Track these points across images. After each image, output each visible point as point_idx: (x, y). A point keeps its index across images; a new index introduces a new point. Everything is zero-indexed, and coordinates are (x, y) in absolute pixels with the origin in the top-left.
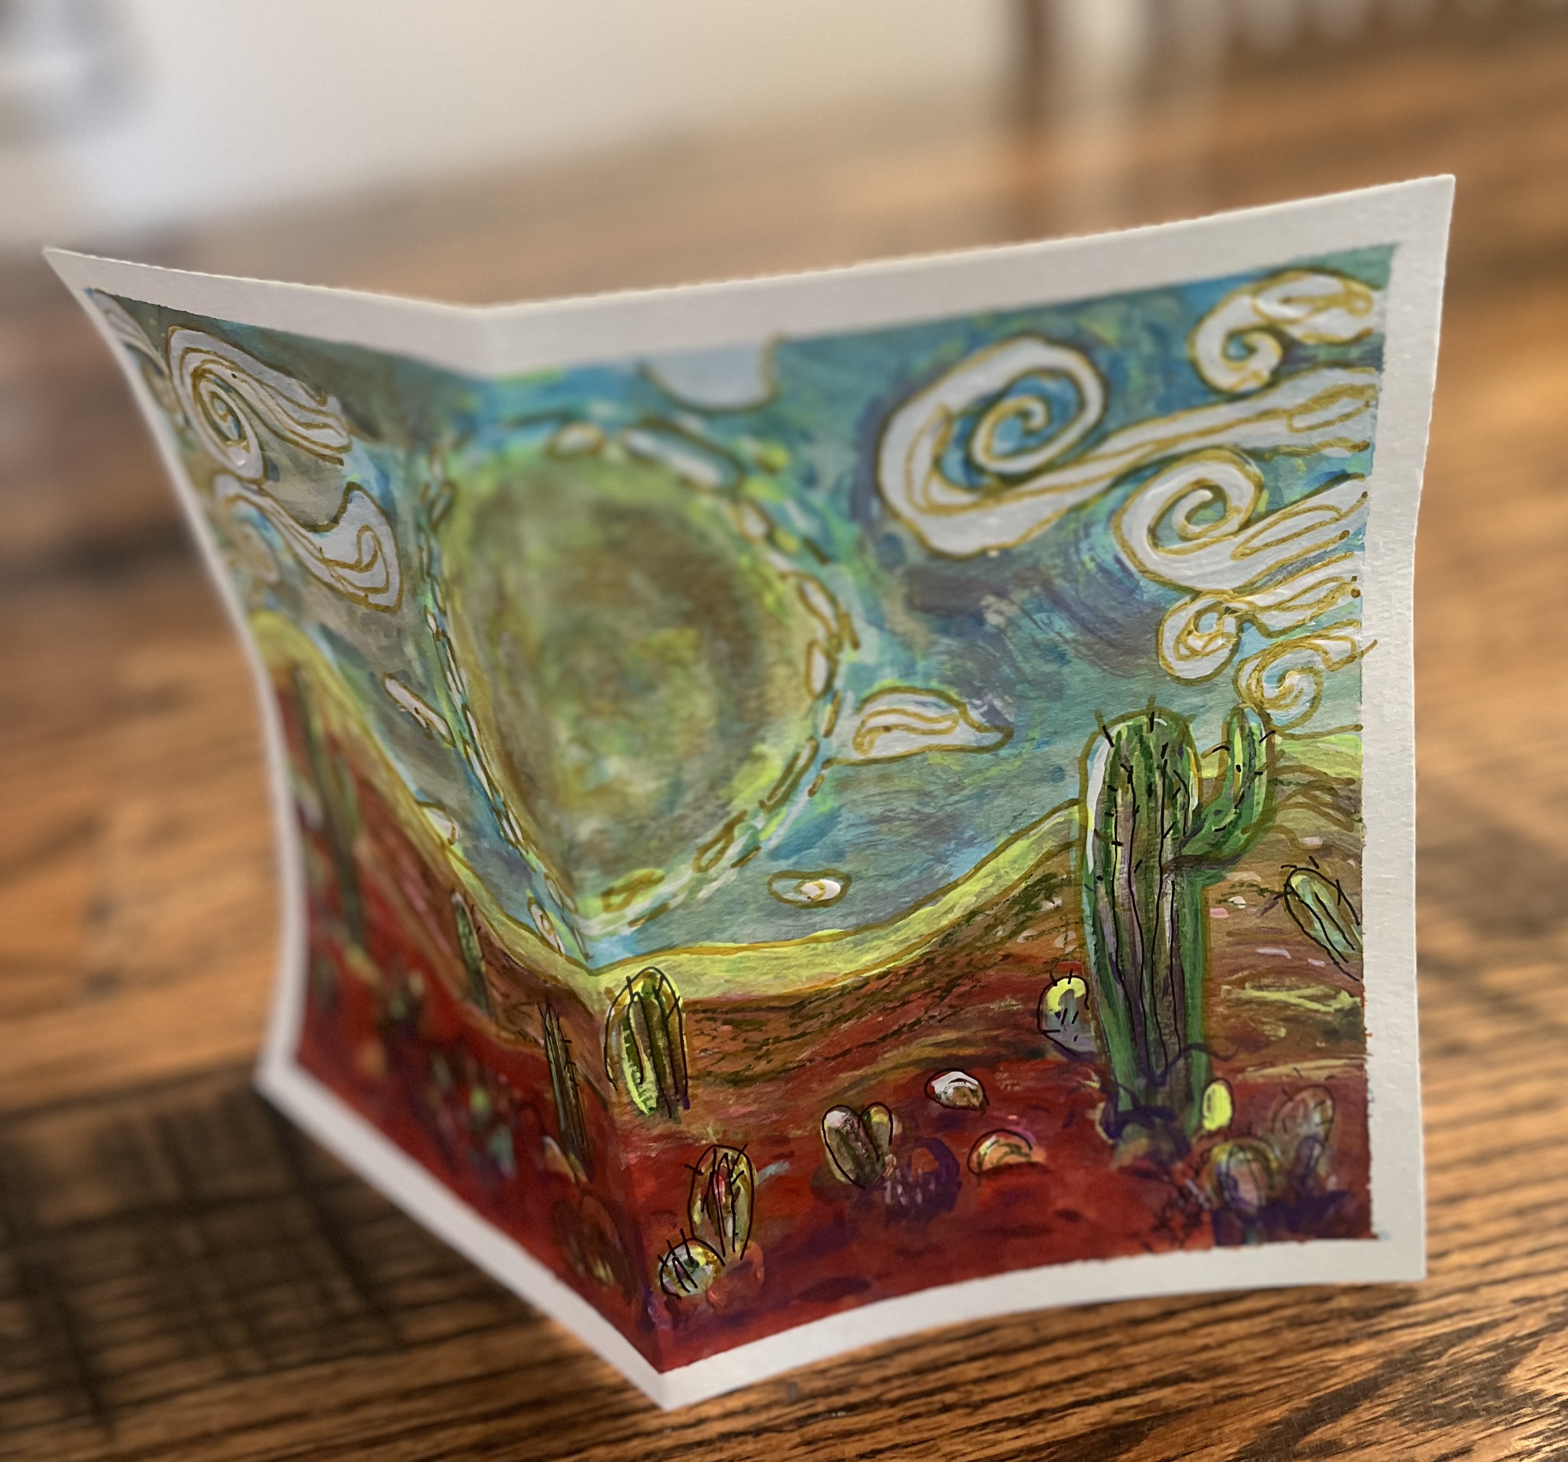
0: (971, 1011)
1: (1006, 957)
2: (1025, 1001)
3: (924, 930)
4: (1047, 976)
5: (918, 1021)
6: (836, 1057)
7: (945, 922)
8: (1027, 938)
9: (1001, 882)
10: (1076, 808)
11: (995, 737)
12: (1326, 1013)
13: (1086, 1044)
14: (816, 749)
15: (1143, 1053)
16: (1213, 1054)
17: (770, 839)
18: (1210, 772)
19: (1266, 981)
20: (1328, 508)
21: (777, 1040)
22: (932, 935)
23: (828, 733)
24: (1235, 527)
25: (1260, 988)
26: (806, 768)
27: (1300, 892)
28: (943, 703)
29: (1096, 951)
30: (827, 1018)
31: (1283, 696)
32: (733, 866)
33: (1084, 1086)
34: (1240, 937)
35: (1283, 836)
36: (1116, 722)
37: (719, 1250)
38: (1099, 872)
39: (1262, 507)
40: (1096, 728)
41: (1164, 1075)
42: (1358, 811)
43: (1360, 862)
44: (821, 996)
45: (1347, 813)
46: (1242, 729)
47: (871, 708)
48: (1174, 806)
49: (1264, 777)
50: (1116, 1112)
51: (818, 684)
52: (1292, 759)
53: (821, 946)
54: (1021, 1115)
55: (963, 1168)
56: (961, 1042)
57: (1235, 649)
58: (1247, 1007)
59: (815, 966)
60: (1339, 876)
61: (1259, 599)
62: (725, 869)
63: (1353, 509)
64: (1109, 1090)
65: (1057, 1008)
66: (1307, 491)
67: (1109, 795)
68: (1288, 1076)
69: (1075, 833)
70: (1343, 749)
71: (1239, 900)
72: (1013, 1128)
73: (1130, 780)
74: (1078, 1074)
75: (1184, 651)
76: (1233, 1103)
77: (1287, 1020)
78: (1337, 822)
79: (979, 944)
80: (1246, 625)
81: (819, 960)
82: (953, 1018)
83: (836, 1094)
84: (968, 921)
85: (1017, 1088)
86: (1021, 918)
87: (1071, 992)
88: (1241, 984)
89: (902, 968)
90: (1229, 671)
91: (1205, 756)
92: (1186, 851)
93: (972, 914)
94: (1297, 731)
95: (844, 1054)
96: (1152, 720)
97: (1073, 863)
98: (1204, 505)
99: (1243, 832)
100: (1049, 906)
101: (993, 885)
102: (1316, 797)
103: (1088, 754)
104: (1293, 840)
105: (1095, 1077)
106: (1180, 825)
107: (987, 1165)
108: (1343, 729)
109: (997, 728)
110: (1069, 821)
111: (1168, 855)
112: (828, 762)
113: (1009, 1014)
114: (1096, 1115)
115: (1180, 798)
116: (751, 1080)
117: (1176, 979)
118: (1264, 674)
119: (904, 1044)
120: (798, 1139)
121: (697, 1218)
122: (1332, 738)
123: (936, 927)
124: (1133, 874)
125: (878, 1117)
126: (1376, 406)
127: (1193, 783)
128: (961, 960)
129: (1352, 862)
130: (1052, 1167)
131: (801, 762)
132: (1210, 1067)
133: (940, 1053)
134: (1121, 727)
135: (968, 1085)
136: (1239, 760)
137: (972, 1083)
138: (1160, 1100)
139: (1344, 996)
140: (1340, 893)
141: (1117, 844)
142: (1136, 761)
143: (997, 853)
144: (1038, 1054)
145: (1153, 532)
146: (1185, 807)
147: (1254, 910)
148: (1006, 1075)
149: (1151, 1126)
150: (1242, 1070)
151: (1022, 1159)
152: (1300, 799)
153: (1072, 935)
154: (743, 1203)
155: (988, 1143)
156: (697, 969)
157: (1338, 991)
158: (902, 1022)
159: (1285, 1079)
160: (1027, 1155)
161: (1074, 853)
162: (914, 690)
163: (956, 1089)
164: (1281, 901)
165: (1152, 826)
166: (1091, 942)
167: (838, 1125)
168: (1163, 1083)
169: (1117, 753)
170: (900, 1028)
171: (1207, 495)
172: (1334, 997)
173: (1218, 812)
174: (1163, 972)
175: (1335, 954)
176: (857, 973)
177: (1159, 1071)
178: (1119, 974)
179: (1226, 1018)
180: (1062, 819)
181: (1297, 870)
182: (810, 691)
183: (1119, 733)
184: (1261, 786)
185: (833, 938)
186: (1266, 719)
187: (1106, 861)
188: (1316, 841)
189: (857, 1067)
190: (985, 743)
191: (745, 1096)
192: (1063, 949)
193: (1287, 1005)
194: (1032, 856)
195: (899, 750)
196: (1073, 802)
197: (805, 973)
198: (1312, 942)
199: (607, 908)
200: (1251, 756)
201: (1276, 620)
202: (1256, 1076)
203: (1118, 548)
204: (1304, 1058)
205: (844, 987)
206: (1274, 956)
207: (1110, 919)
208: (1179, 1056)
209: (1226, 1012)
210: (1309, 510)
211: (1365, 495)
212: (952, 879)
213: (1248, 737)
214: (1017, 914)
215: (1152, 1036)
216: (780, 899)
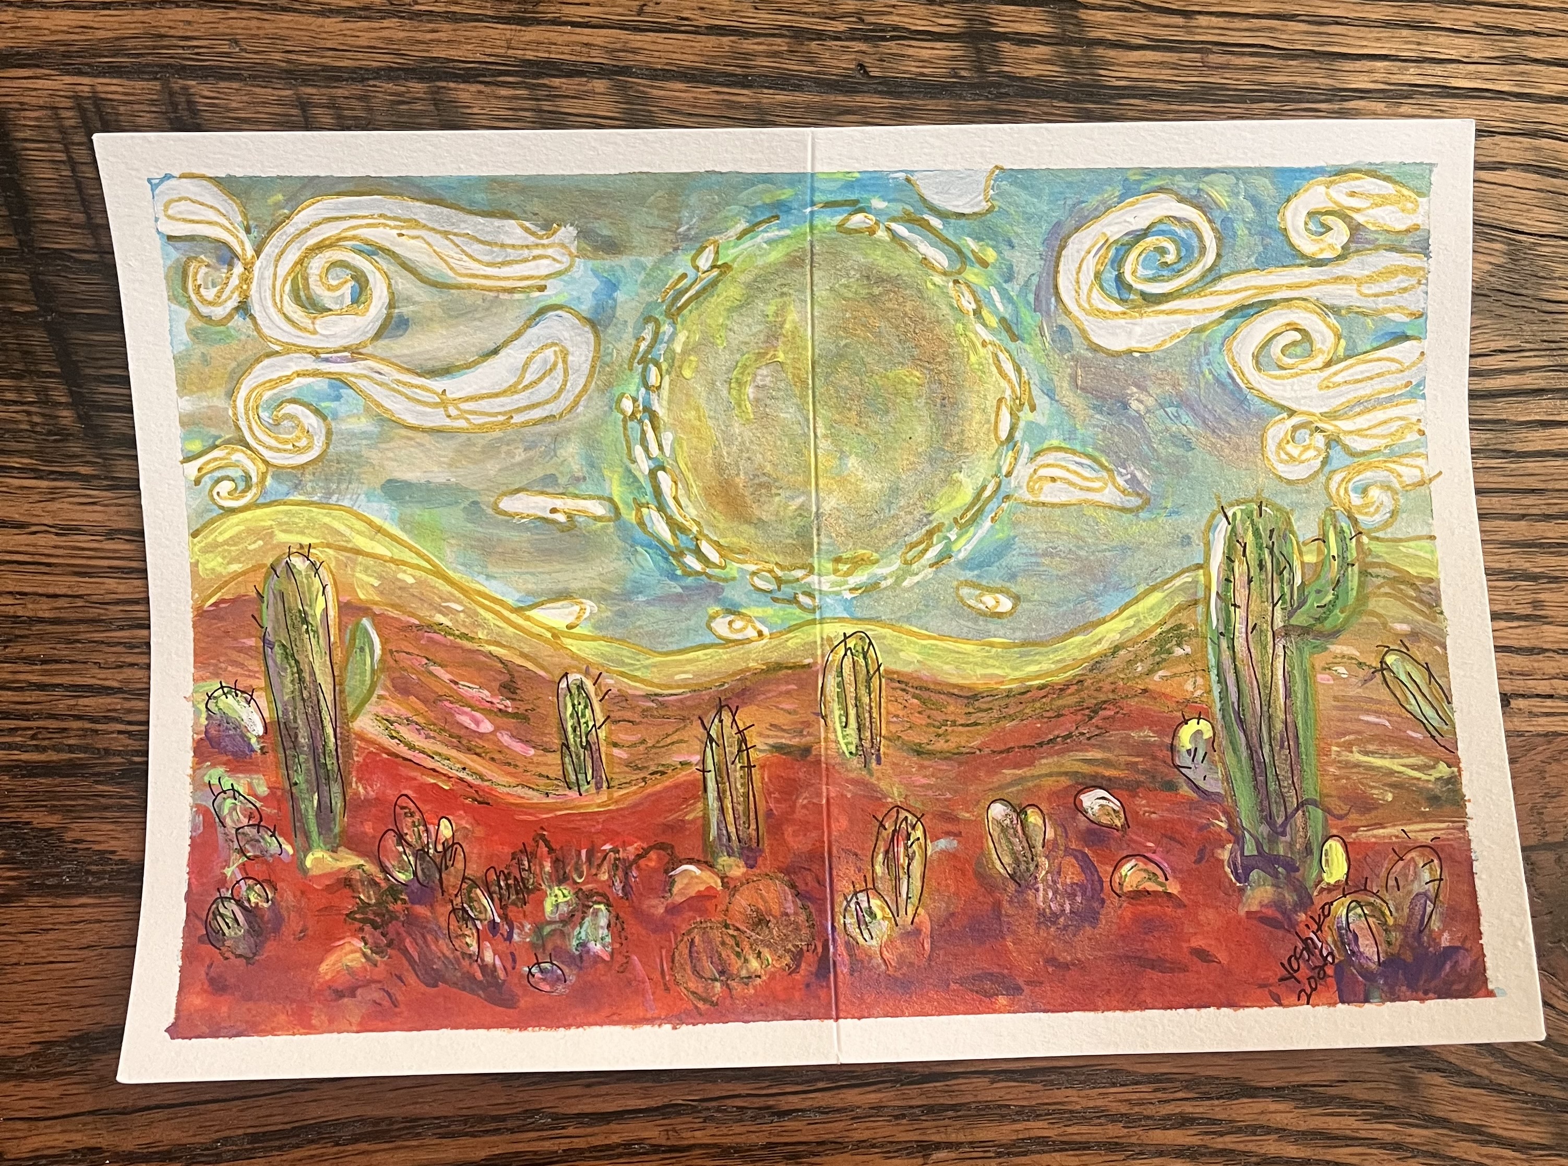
0: (1115, 735)
1: (1145, 691)
2: (1159, 733)
3: (1077, 654)
4: (1179, 714)
5: (1070, 736)
6: (1001, 752)
7: (1094, 651)
8: (1162, 677)
9: (1140, 625)
10: (1201, 572)
11: (1135, 501)
12: (1428, 781)
13: (1214, 785)
14: (999, 485)
15: (1266, 803)
16: (1327, 811)
17: (960, 550)
18: (1311, 558)
19: (1371, 748)
20: (1392, 360)
21: (954, 723)
22: (1084, 660)
23: (1009, 474)
24: (1320, 365)
25: (1366, 753)
26: (990, 498)
27: (1395, 670)
28: (1096, 467)
29: (1221, 699)
30: (995, 714)
31: (1366, 505)
32: (931, 566)
33: (1213, 824)
34: (1344, 704)
35: (1375, 620)
36: (1232, 505)
37: (894, 908)
38: (1222, 630)
39: (1341, 352)
40: (1216, 508)
41: (1284, 825)
42: (1438, 605)
43: (1445, 648)
44: (992, 694)
45: (1430, 607)
46: (1335, 527)
47: (1040, 460)
48: (1282, 581)
49: (1356, 568)
50: (1242, 854)
51: (1003, 435)
52: (1378, 557)
53: (994, 650)
54: (1158, 843)
55: (1106, 885)
56: (1107, 763)
57: (1325, 462)
58: (1354, 770)
59: (989, 666)
60: (1427, 660)
61: (1344, 425)
62: (924, 567)
63: (1414, 364)
64: (1236, 834)
65: (1189, 746)
66: (1375, 345)
67: (1228, 565)
68: (1397, 837)
69: (1201, 594)
70: (1422, 554)
71: (1341, 670)
72: (1149, 855)
73: (1244, 554)
74: (1208, 812)
75: (1284, 456)
76: (1348, 859)
77: (1393, 786)
78: (1421, 612)
79: (1122, 676)
80: (1333, 444)
81: (991, 662)
82: (1099, 738)
83: (1001, 788)
84: (1113, 653)
85: (1153, 816)
86: (1157, 659)
87: (1199, 732)
88: (1348, 747)
89: (1057, 684)
90: (1322, 478)
91: (1305, 544)
92: (1293, 621)
93: (1116, 649)
94: (1381, 534)
95: (1009, 750)
96: (1260, 507)
97: (1199, 618)
98: (1294, 344)
99: (1342, 612)
100: (1178, 652)
101: (1133, 626)
102: (1401, 590)
103: (1210, 527)
104: (1385, 625)
105: (1223, 818)
106: (1288, 597)
107: (1127, 888)
108: (1419, 538)
109: (1138, 495)
110: (1195, 582)
111: (1279, 623)
112: (1007, 497)
113: (1146, 744)
114: (1225, 855)
115: (1286, 574)
116: (931, 753)
117: (1290, 735)
118: (1350, 485)
119: (1058, 753)
120: (968, 821)
121: (879, 869)
122: (1412, 544)
123: (1086, 654)
124: (1250, 635)
125: (1034, 818)
126: (1426, 285)
127: (1297, 564)
128: (1107, 687)
129: (1438, 648)
130: (1186, 901)
131: (987, 493)
132: (1326, 825)
133: (1086, 769)
134: (1235, 509)
135: (1111, 805)
136: (1334, 552)
137: (1115, 804)
138: (1281, 850)
139: (1442, 766)
140: (1431, 675)
141: (1235, 605)
142: (1249, 539)
143: (1137, 600)
144: (1171, 786)
145: (1256, 357)
146: (1291, 582)
147: (1354, 680)
148: (1144, 802)
149: (1276, 875)
150: (1355, 829)
151: (1161, 889)
152: (1386, 589)
153: (1200, 681)
154: (917, 868)
155: (1128, 866)
156: (896, 645)
157: (1437, 760)
158: (1056, 733)
159: (1394, 839)
160: (1161, 884)
161: (1201, 608)
162: (1074, 452)
163: (1102, 806)
164: (1379, 675)
165: (1264, 595)
166: (1216, 689)
167: (999, 817)
168: (1284, 834)
169: (1233, 530)
170: (1055, 739)
171: (1297, 336)
172: (1433, 767)
173: (1318, 592)
174: (1279, 726)
175: (1431, 729)
176: (1021, 680)
177: (1280, 821)
178: (1241, 722)
179: (1337, 778)
180: (1190, 580)
181: (1390, 650)
182: (997, 438)
183: (1234, 514)
184: (1353, 574)
185: (1005, 646)
186: (1355, 522)
187: (1228, 621)
188: (1404, 628)
189: (1017, 766)
190: (1128, 505)
191: (926, 768)
192: (1193, 693)
193: (1392, 773)
194: (1166, 606)
195: (1064, 499)
196: (1199, 567)
197: (980, 671)
198: (1409, 716)
199: (836, 571)
200: (1344, 549)
201: (1359, 444)
202: (1366, 835)
203: (1230, 366)
204: (1410, 822)
205: (1010, 690)
206: (1376, 724)
207: (1232, 671)
208: (1297, 809)
209: (1337, 773)
210: (1379, 360)
211: (1422, 354)
212: (1101, 615)
213: (1340, 533)
214: (1153, 655)
215: (1273, 787)
216: (965, 604)
